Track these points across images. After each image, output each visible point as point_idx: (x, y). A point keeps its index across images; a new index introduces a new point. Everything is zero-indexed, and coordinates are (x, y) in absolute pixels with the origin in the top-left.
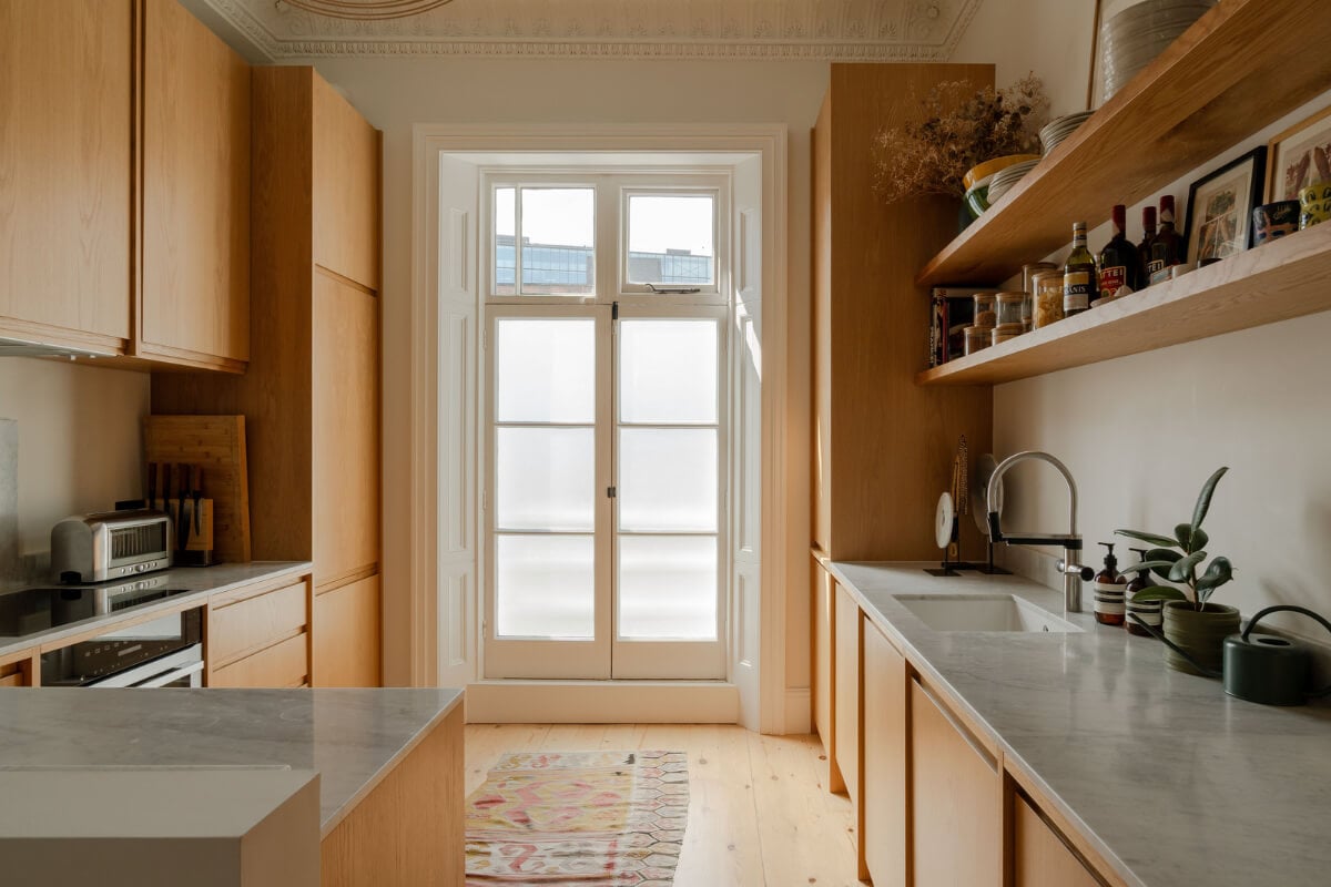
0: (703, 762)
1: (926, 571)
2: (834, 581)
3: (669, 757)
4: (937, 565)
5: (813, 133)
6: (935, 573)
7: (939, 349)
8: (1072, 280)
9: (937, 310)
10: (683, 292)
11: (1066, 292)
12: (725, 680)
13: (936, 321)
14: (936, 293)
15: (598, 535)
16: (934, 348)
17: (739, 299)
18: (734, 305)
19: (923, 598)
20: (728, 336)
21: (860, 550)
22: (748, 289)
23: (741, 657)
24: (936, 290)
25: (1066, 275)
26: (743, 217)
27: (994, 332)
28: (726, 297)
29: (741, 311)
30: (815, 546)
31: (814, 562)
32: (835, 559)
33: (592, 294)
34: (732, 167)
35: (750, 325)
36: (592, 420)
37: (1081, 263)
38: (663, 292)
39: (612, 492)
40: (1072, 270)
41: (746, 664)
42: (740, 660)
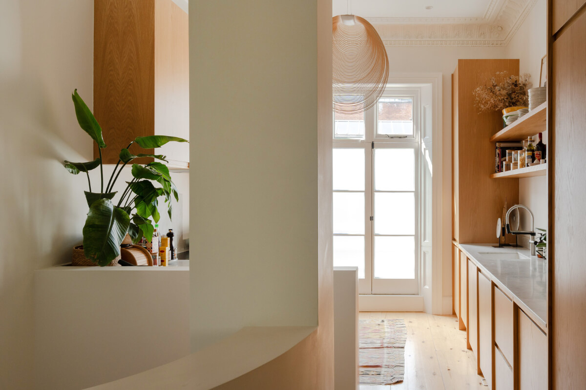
0: (410, 322)
1: (493, 246)
2: (460, 251)
3: (397, 321)
4: (498, 245)
5: (453, 75)
6: (495, 247)
7: (498, 165)
8: (528, 154)
9: (498, 151)
10: (400, 137)
11: (526, 157)
12: (418, 294)
13: (497, 155)
14: (497, 145)
15: (366, 236)
16: (497, 165)
17: (422, 141)
18: (421, 143)
19: (488, 253)
20: (418, 155)
21: (471, 240)
22: (427, 137)
23: (425, 285)
24: (497, 143)
25: (526, 152)
26: (425, 109)
27: (512, 165)
28: (418, 139)
29: (423, 146)
30: (454, 239)
31: (453, 246)
32: (461, 243)
33: (364, 138)
34: (420, 88)
35: (427, 151)
36: (363, 189)
37: (530, 149)
38: (392, 137)
39: (372, 218)
40: (528, 151)
41: (427, 287)
42: (424, 286)
